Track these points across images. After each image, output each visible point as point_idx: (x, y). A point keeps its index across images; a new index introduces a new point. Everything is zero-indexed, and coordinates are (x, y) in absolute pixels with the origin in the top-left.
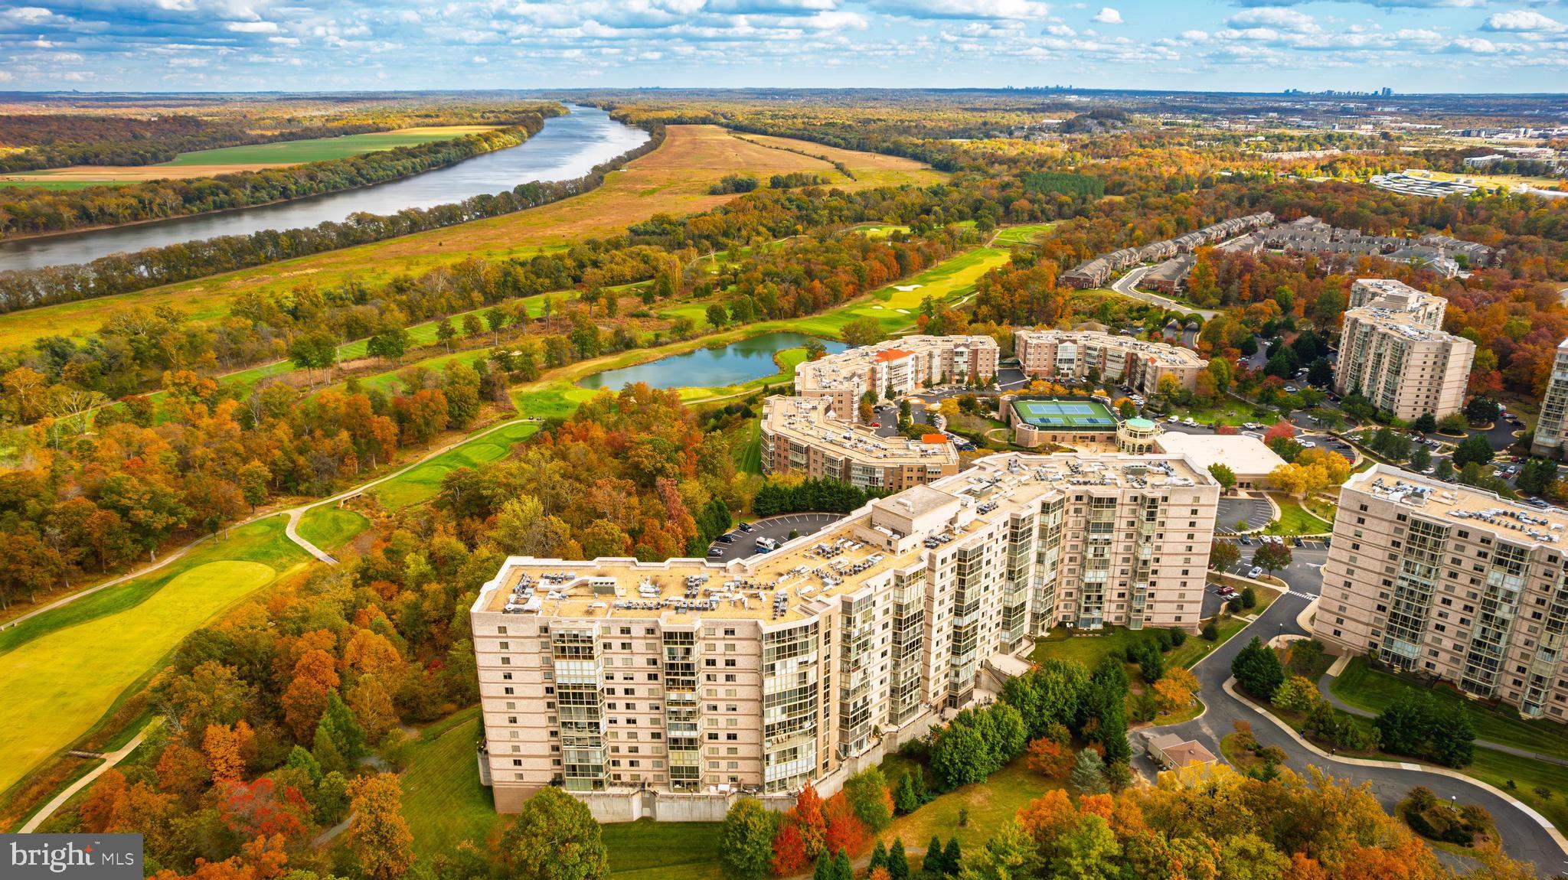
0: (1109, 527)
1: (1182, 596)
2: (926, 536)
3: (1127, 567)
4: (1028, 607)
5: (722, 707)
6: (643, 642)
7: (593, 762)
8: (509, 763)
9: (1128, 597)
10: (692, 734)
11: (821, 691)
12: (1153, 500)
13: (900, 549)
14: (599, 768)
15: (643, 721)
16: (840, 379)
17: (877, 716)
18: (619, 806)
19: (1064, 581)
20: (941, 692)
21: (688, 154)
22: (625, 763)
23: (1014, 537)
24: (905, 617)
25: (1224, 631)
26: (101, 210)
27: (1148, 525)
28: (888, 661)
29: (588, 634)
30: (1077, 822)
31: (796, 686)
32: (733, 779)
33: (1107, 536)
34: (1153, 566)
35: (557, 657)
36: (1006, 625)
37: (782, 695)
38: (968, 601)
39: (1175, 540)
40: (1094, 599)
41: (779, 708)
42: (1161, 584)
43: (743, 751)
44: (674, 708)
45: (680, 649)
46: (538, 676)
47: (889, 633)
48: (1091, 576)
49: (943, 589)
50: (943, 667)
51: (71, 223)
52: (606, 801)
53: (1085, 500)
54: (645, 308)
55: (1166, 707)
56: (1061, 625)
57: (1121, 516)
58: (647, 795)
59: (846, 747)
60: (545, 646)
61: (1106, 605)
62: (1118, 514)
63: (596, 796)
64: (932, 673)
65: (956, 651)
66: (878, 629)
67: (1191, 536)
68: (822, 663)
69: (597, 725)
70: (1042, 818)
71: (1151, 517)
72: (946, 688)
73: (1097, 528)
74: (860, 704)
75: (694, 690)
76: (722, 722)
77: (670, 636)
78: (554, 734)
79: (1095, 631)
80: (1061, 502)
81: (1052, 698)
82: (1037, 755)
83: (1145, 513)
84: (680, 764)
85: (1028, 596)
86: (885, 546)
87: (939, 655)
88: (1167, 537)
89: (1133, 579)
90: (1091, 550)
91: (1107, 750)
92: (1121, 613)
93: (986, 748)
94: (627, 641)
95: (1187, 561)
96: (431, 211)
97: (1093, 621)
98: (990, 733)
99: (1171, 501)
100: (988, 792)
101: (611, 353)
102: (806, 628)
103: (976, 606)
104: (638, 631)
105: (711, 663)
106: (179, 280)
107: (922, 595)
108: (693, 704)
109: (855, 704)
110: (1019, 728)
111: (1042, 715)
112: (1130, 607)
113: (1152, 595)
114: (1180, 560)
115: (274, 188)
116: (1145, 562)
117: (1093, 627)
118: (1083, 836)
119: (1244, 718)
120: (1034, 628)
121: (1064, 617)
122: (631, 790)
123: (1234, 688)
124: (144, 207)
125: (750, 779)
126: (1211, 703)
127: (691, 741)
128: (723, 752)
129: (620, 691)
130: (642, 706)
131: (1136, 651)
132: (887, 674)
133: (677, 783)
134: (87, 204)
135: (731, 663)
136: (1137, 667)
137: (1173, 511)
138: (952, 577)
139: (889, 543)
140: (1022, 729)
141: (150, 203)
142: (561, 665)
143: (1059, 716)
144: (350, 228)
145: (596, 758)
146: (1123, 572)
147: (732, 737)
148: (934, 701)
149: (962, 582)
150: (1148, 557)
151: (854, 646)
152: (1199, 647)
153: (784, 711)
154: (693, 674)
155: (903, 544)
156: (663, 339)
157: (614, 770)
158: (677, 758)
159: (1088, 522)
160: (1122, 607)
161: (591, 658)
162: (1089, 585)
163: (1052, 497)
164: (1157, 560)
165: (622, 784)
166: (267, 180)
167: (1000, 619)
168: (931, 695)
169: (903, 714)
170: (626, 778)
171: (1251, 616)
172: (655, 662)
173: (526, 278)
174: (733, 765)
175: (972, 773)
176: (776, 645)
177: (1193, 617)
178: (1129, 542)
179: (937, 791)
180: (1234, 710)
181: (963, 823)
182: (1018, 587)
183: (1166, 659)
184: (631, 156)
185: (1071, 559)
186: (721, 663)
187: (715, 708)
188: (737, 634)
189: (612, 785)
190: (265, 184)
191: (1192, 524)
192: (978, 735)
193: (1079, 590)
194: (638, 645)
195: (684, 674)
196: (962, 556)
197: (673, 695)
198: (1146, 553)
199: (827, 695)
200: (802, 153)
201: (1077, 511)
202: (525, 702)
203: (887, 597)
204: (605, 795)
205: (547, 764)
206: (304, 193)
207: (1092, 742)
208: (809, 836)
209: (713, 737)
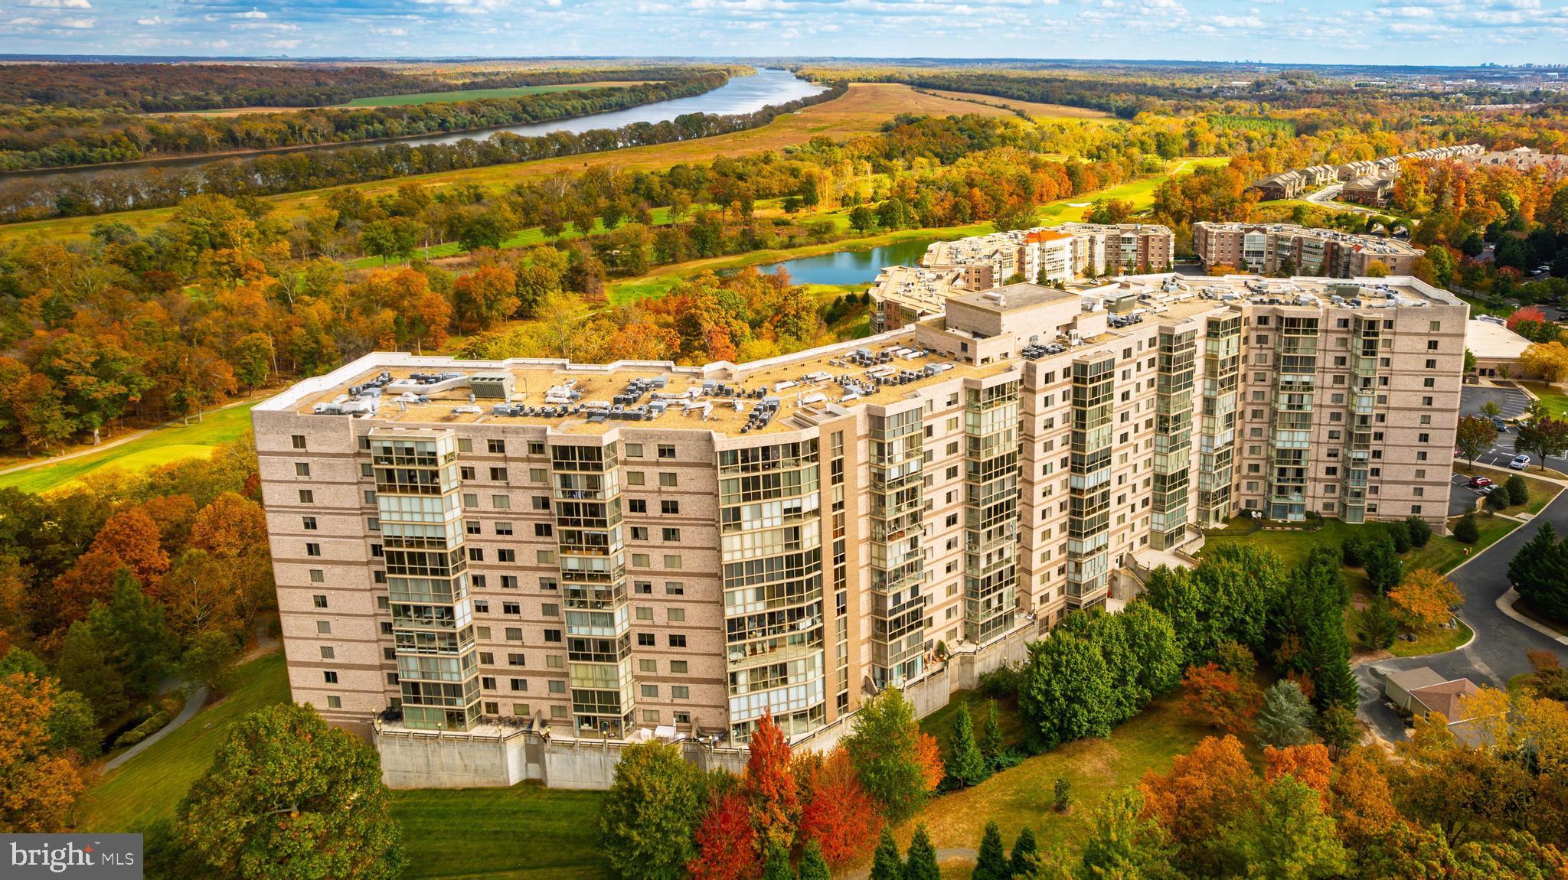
0: (1308, 364)
1: (1421, 473)
2: (1025, 344)
3: (1338, 427)
4: (1193, 478)
5: (659, 585)
6: (525, 466)
7: (446, 679)
8: (317, 677)
9: (1342, 473)
10: (606, 633)
11: (828, 568)
12: (1372, 324)
13: (980, 355)
14: (455, 690)
15: (531, 609)
16: (981, 255)
17: (941, 626)
18: (484, 757)
19: (1247, 447)
20: (1054, 596)
21: (865, 103)
22: (503, 683)
23: (1166, 365)
24: (984, 459)
25: (1486, 532)
26: (248, 134)
27: (1364, 363)
28: (958, 532)
29: (430, 448)
30: (1257, 797)
31: (779, 551)
32: (684, 718)
33: (1306, 378)
34: (1376, 427)
35: (381, 489)
36: (1159, 505)
37: (755, 565)
38: (1091, 449)
39: (1406, 389)
40: (1290, 474)
41: (750, 592)
42: (1389, 454)
43: (698, 667)
44: (575, 585)
45: (579, 479)
46: (356, 525)
47: (958, 485)
48: (1285, 439)
49: (1049, 424)
50: (1055, 556)
51: (215, 146)
52: (466, 748)
53: (1272, 324)
54: (788, 217)
55: (1407, 628)
56: (1245, 515)
57: (1325, 349)
58: (534, 741)
59: (883, 671)
60: (366, 470)
61: (1309, 485)
62: (1321, 345)
63: (449, 740)
64: (1036, 563)
65: (1075, 530)
66: (940, 476)
67: (1429, 383)
68: (828, 515)
69: (450, 611)
70: (1190, 790)
71: (1370, 349)
72: (1061, 591)
73: (1291, 364)
74: (906, 598)
75: (606, 552)
76: (660, 615)
77: (564, 454)
78: (387, 628)
79: (1294, 524)
80: (1236, 321)
81: (1224, 600)
82: (1197, 691)
83: (1360, 344)
84: (588, 686)
85: (1190, 459)
86: (958, 354)
87: (1047, 534)
88: (1396, 382)
89: (1347, 445)
90: (1284, 398)
91: (1318, 687)
92: (1333, 497)
93: (1110, 676)
94: (500, 465)
95: (1426, 419)
96: (582, 136)
97: (1291, 508)
98: (1118, 649)
99: (1399, 327)
100: (1114, 753)
101: (736, 253)
102: (795, 447)
103: (1105, 459)
104: (516, 447)
105: (638, 506)
106: (296, 190)
107: (1013, 425)
108: (606, 577)
109: (897, 597)
110: (1168, 644)
111: (1208, 629)
112: (1345, 489)
113: (1376, 472)
114: (1415, 419)
115: (432, 119)
116: (1364, 419)
117: (1291, 518)
118: (1270, 829)
119: (1540, 650)
120: (1204, 515)
121: (1248, 502)
122: (507, 731)
123: (1515, 606)
124: (294, 133)
125: (708, 718)
126: (1479, 626)
127: (605, 645)
128: (663, 668)
129: (491, 556)
130: (529, 582)
131: (1356, 548)
132: (958, 555)
133: (587, 720)
134: (236, 128)
135: (670, 507)
136: (1362, 572)
137: (1401, 343)
138: (1061, 408)
139: (964, 347)
140: (1172, 647)
141: (301, 129)
142: (387, 503)
143: (1236, 630)
144: (492, 147)
145: (452, 672)
146: (1332, 435)
147: (677, 641)
148: (1042, 611)
149: (1081, 416)
150: (1368, 412)
151: (890, 494)
152: (1451, 550)
153: (759, 595)
154: (603, 523)
155: (983, 348)
156: (797, 241)
157: (485, 696)
158: (584, 676)
159: (1277, 357)
160: (1332, 489)
161: (436, 490)
162: (1283, 453)
163: (1223, 314)
164: (1382, 418)
165: (501, 720)
166: (426, 112)
167: (1148, 492)
168: (1036, 599)
169: (986, 627)
170: (506, 711)
171: (1522, 515)
172: (545, 503)
173: (662, 187)
174: (680, 692)
175: (1083, 716)
176: (742, 475)
177: (1438, 506)
178: (1340, 390)
179: (1025, 750)
180: (1523, 638)
181: (1060, 808)
182: (1175, 445)
183: (1404, 561)
184: (807, 102)
185: (1255, 414)
186: (654, 508)
187: (647, 588)
188: (680, 456)
189: (482, 721)
190: (423, 115)
191: (1430, 364)
192: (1097, 652)
193: (1268, 459)
194: (518, 473)
195: (588, 523)
196: (1079, 373)
197: (573, 562)
198: (1365, 404)
199: (840, 573)
200: (984, 103)
201: (1261, 340)
202: (338, 570)
203: (953, 424)
204: (467, 738)
205: (376, 680)
206: (464, 126)
207: (1291, 672)
208: (766, 818)
209: (647, 640)
